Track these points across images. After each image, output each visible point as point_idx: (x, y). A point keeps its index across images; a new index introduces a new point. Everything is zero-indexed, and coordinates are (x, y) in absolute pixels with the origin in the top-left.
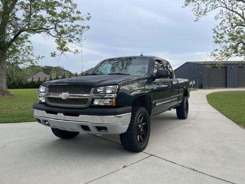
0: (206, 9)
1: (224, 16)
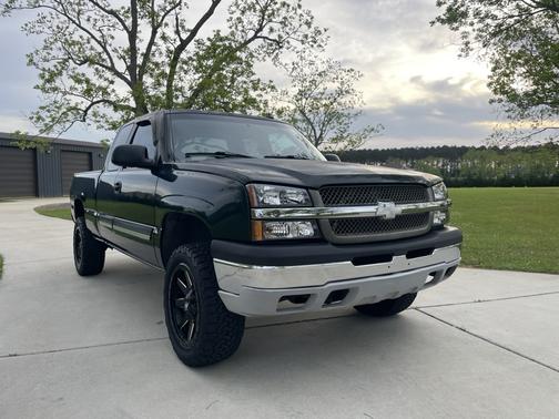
1: (46, 30)
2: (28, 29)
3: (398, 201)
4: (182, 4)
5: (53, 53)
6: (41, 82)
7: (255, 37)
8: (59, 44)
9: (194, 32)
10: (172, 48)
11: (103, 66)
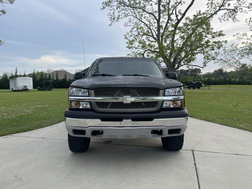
0: (119, 16)
1: (132, 24)
2: (126, 25)
3: (133, 95)
4: (182, 2)
5: (133, 33)
6: (127, 45)
7: (219, 10)
8: (135, 29)
9: (184, 15)
10: (174, 23)
11: (149, 36)
